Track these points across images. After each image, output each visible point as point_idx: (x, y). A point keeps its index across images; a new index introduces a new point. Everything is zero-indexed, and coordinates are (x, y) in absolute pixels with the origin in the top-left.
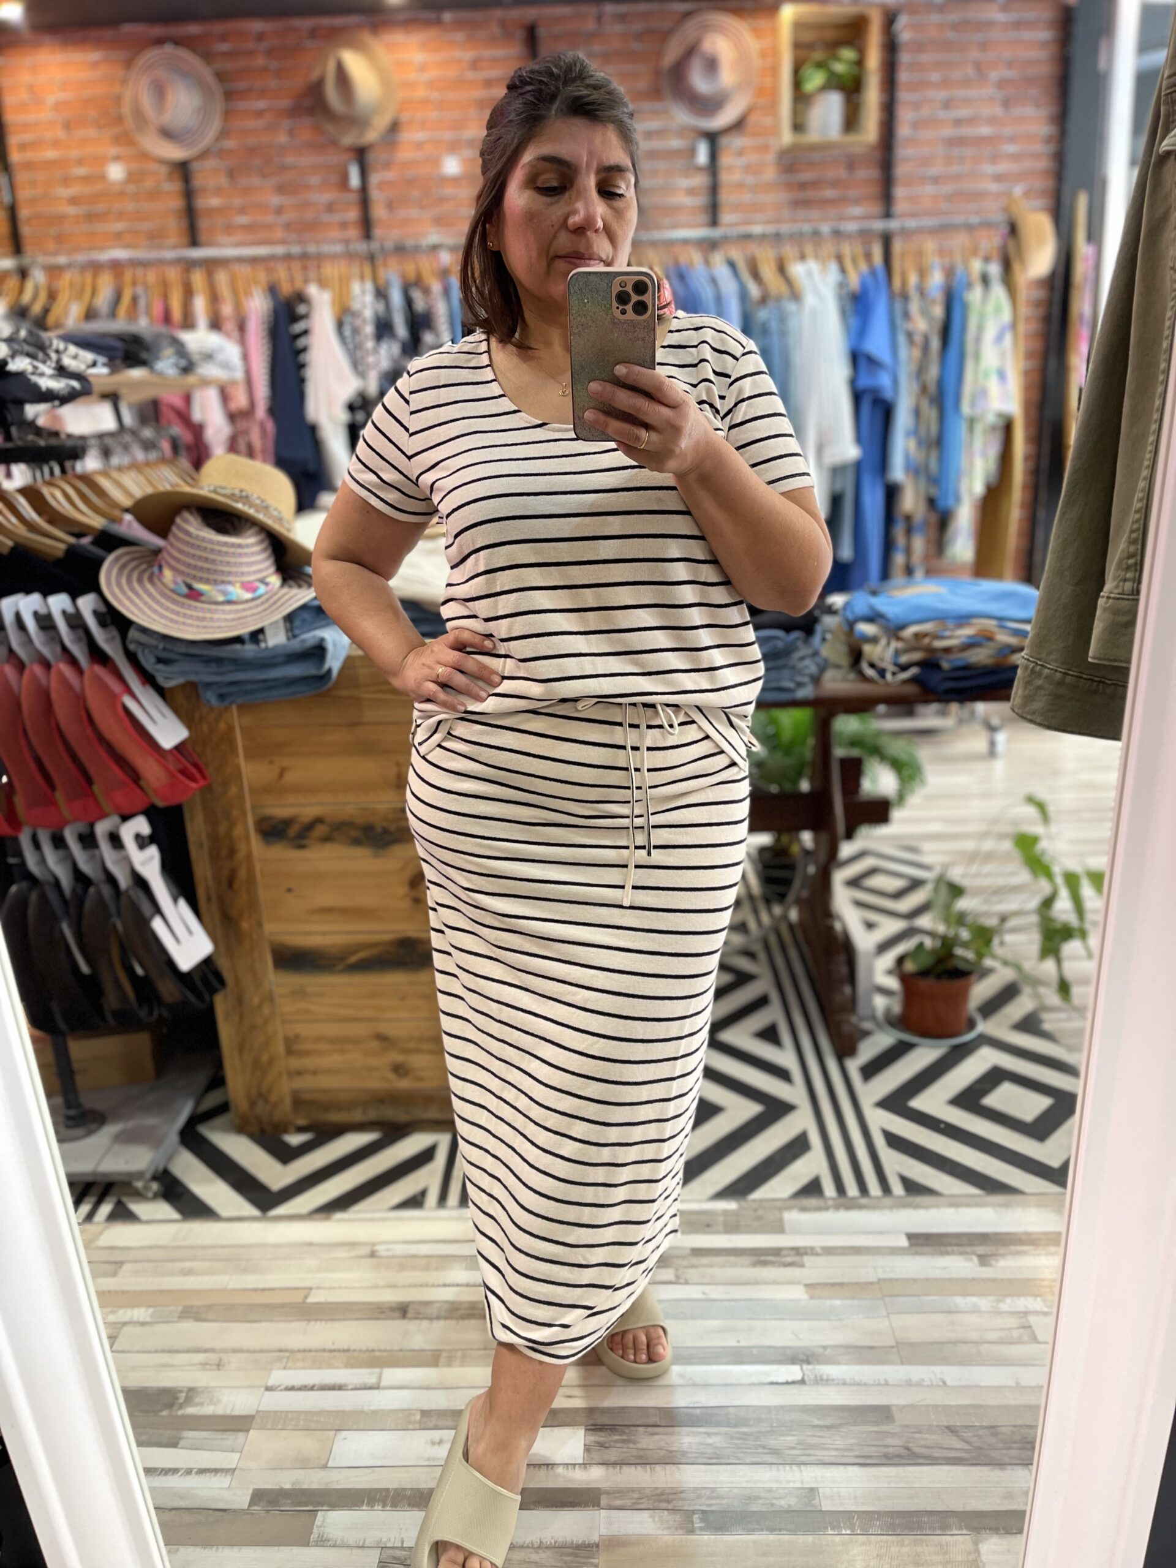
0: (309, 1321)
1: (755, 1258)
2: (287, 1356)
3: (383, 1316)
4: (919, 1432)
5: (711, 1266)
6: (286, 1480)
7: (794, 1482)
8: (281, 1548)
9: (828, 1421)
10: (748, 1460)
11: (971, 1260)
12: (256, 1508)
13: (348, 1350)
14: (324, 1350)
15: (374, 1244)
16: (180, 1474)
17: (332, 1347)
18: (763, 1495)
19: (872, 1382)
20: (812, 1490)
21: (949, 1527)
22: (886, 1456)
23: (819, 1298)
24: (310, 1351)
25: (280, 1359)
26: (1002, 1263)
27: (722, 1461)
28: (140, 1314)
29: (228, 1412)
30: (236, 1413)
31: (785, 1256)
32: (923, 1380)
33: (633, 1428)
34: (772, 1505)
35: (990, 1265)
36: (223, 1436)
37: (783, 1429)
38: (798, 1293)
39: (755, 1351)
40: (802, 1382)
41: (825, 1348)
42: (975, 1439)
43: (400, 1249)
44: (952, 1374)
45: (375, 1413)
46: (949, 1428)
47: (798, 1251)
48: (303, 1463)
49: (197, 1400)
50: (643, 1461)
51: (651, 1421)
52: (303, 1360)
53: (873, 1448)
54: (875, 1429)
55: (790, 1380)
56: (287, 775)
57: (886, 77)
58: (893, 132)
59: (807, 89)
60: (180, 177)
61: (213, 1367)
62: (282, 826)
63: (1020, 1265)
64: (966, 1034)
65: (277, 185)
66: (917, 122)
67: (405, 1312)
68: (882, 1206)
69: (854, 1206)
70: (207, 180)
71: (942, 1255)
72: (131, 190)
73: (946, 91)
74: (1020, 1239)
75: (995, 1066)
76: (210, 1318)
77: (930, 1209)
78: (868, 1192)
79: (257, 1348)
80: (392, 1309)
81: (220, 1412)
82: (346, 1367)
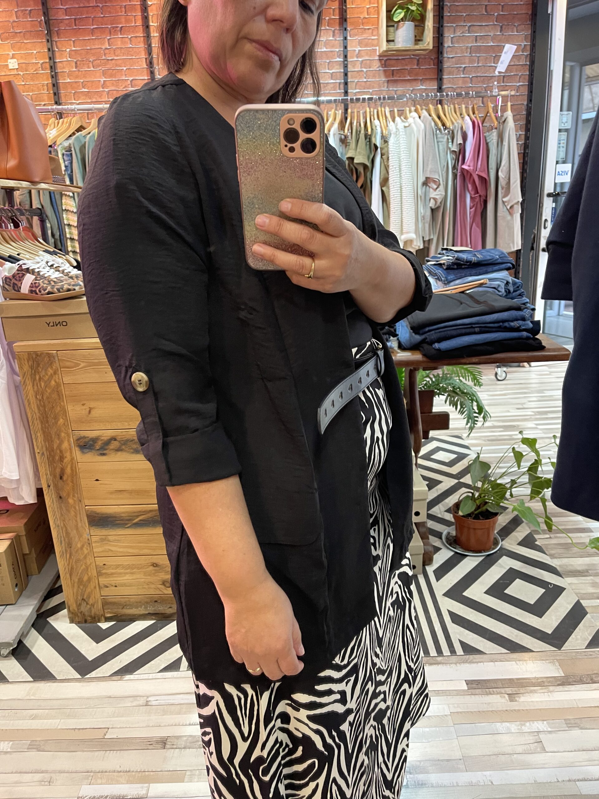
0: (106, 751)
2: (92, 775)
3: (152, 746)
11: (504, 697)
13: (129, 771)
14: (114, 771)
15: (148, 696)
17: (120, 770)
19: (449, 785)
24: (106, 772)
25: (88, 778)
26: (523, 699)
28: (4, 746)
32: (479, 782)
35: (516, 701)
40: (407, 786)
41: (420, 761)
43: (163, 700)
44: (496, 777)
52: (101, 778)
56: (93, 412)
57: (437, 14)
58: (442, 44)
59: (396, 20)
60: (48, 67)
61: (46, 783)
62: (91, 442)
63: (533, 700)
64: (494, 549)
65: (103, 71)
66: (455, 39)
67: (165, 743)
68: (451, 662)
69: (434, 662)
70: (64, 68)
71: (487, 694)
72: (22, 73)
73: (470, 22)
74: (532, 682)
75: (511, 568)
76: (46, 749)
77: (479, 664)
78: (442, 653)
79: (74, 770)
80: (157, 742)
82: (127, 783)
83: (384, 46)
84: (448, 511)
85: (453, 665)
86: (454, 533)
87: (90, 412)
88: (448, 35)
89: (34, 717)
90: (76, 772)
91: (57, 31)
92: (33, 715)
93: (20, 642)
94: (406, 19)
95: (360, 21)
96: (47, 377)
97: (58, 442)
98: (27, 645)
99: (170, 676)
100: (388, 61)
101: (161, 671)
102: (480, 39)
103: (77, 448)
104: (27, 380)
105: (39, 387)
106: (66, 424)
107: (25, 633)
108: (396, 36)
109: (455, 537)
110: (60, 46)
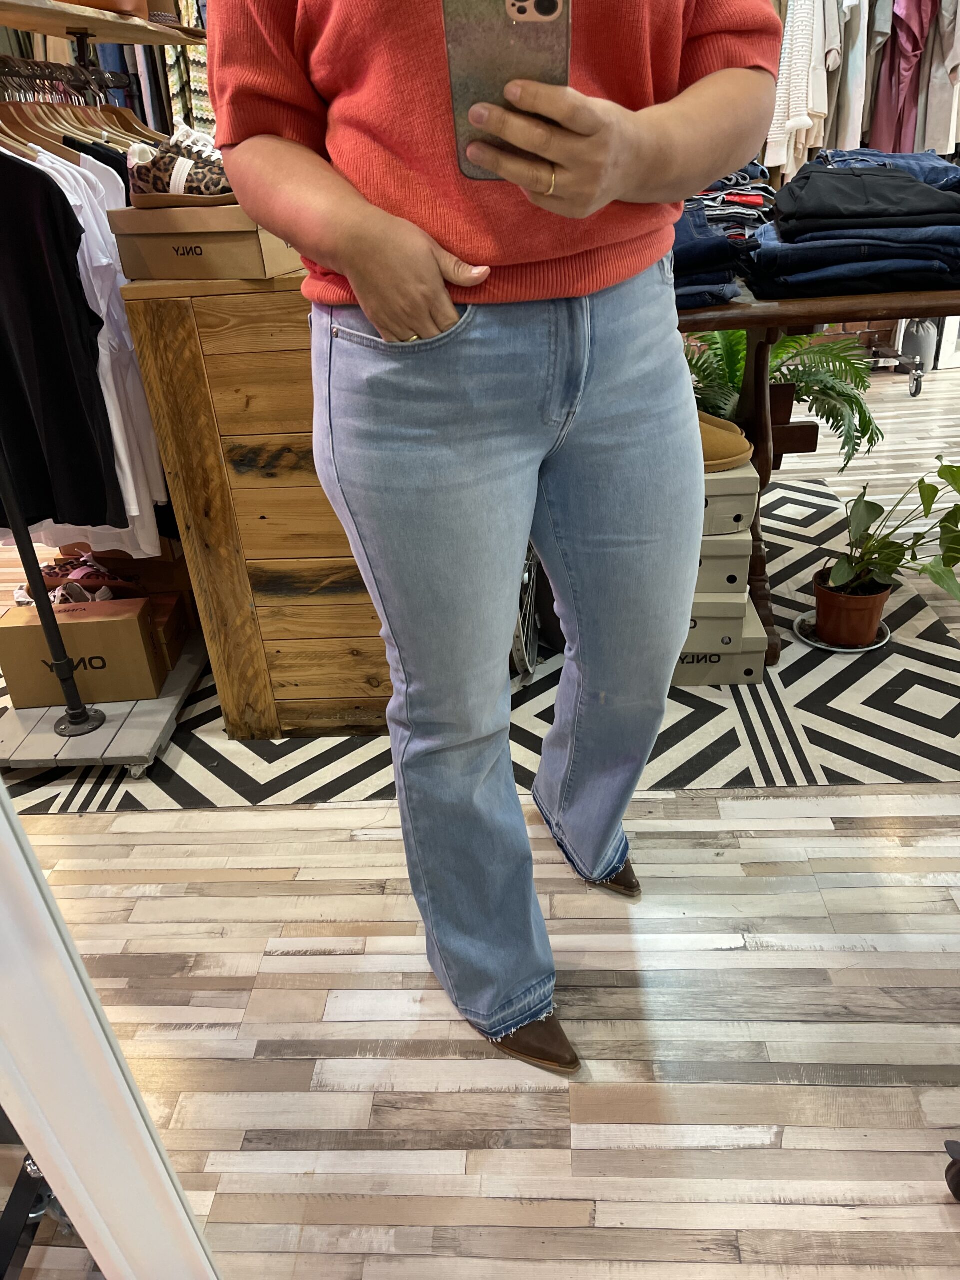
0: (299, 896)
1: (695, 841)
2: (282, 926)
3: (364, 892)
4: (856, 994)
5: (655, 848)
6: (286, 1033)
7: (743, 1036)
8: (285, 1093)
9: (770, 983)
10: (699, 1017)
11: (893, 841)
12: (261, 1057)
13: (335, 922)
14: (314, 921)
15: (352, 831)
16: (193, 1028)
17: (322, 919)
18: (715, 1048)
19: (809, 949)
20: (760, 1044)
21: (890, 1080)
22: (826, 1014)
23: (756, 876)
24: (302, 922)
25: (276, 929)
26: (922, 843)
27: (675, 1017)
28: (152, 890)
29: (233, 974)
30: (240, 974)
31: (722, 839)
32: (856, 947)
33: (594, 989)
34: (725, 1056)
35: (912, 846)
36: (229, 995)
37: (729, 989)
38: (737, 871)
39: (699, 923)
40: (745, 948)
41: (764, 918)
42: (908, 1000)
43: (375, 834)
44: (882, 942)
45: (362, 975)
46: (882, 989)
47: (733, 834)
48: (300, 1018)
49: (205, 964)
50: (605, 1018)
51: (609, 982)
52: (296, 930)
53: (813, 1007)
54: (815, 990)
55: (733, 947)
56: (253, 404)
61: (217, 935)
62: (250, 455)
63: (939, 845)
64: (877, 643)
67: (384, 888)
68: (808, 794)
69: (783, 794)
71: (866, 836)
74: (938, 822)
75: (905, 670)
76: (212, 893)
77: (853, 797)
78: (795, 782)
79: (255, 919)
80: (372, 886)
81: (226, 974)
82: (334, 936)
84: (804, 590)
85: (813, 800)
86: (813, 621)
87: (248, 404)
89: (191, 855)
90: (259, 922)
92: (188, 852)
93: (157, 760)
96: (177, 344)
97: (199, 455)
98: (167, 763)
99: (381, 806)
101: (367, 799)
103: (228, 466)
104: (145, 348)
105: (166, 362)
106: (211, 424)
107: (164, 747)
109: (814, 626)
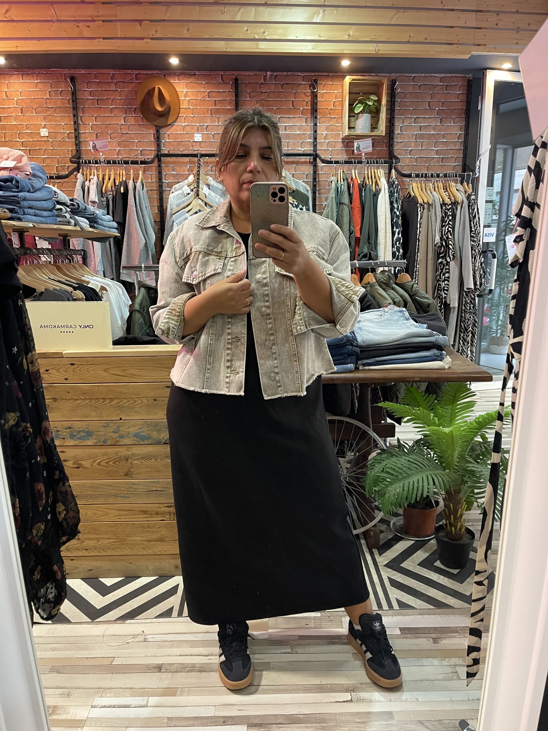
0: (113, 673)
1: (329, 641)
2: (102, 691)
3: (149, 671)
4: (406, 724)
5: (308, 645)
9: (363, 720)
11: (429, 640)
13: (132, 688)
14: (120, 688)
15: (146, 635)
17: (125, 687)
19: (384, 700)
24: (114, 688)
25: (99, 693)
26: (443, 642)
29: (73, 718)
30: (77, 718)
31: (343, 639)
32: (408, 699)
33: (270, 725)
35: (439, 643)
37: (342, 724)
38: (350, 657)
39: (328, 688)
40: (351, 701)
41: (362, 684)
43: (158, 638)
44: (421, 696)
45: (144, 718)
46: (419, 721)
49: (57, 713)
51: (279, 721)
52: (110, 693)
54: (385, 723)
55: (345, 700)
57: (389, 108)
58: (393, 131)
59: (356, 112)
60: (74, 136)
61: (66, 696)
63: (452, 642)
65: (119, 142)
66: (403, 128)
67: (161, 669)
68: (388, 614)
70: (87, 138)
71: (416, 638)
72: (51, 140)
73: (416, 115)
74: (452, 630)
76: (64, 672)
77: (411, 616)
78: (382, 608)
79: (88, 687)
80: (154, 668)
81: (69, 718)
82: (131, 696)
83: (347, 132)
85: (391, 617)
88: (398, 125)
89: (54, 650)
91: (82, 108)
92: (52, 648)
94: (364, 111)
95: (328, 111)
99: (164, 621)
100: (349, 143)
101: (155, 618)
102: (424, 129)
108: (357, 125)
109: (402, 525)
110: (84, 120)
